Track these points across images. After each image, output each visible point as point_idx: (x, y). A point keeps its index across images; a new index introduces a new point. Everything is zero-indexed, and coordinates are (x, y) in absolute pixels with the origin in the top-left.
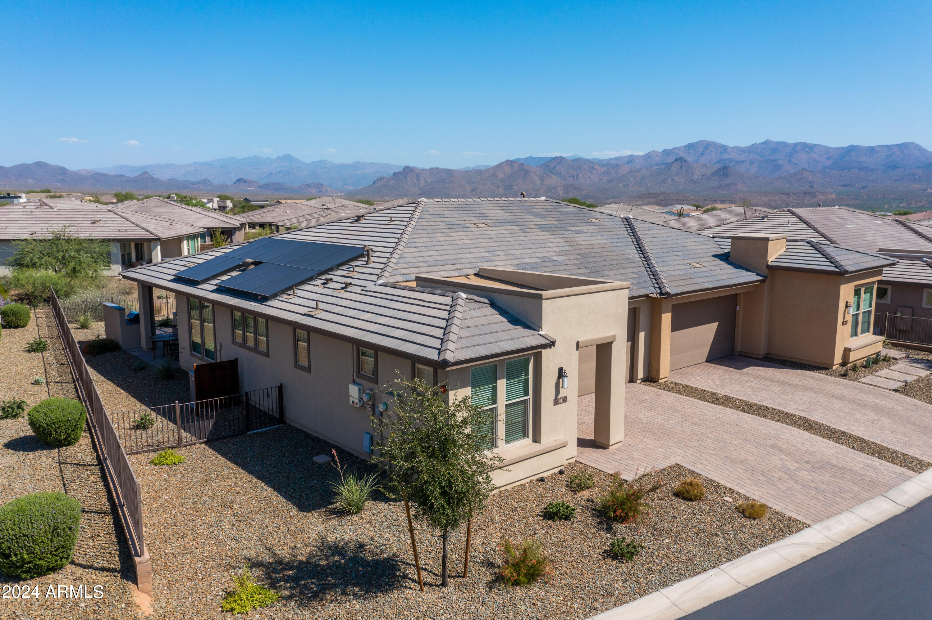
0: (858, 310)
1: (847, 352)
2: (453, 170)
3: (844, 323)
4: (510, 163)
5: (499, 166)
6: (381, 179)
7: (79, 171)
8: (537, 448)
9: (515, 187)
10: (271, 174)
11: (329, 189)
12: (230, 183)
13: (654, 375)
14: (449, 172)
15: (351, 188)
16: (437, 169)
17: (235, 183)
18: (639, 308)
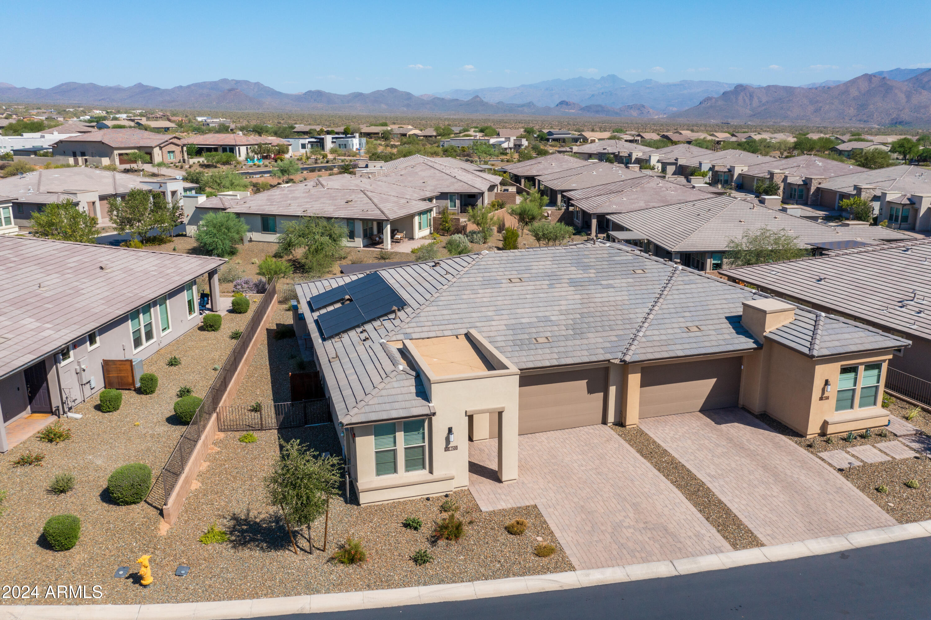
1: (826, 424)
2: (795, 88)
3: (824, 398)
4: (868, 77)
5: (854, 81)
6: (708, 99)
7: (422, 96)
8: (431, 477)
9: (872, 106)
10: (593, 95)
11: (651, 111)
12: (552, 106)
13: (623, 421)
14: (789, 91)
15: (675, 109)
16: (776, 87)
17: (557, 105)
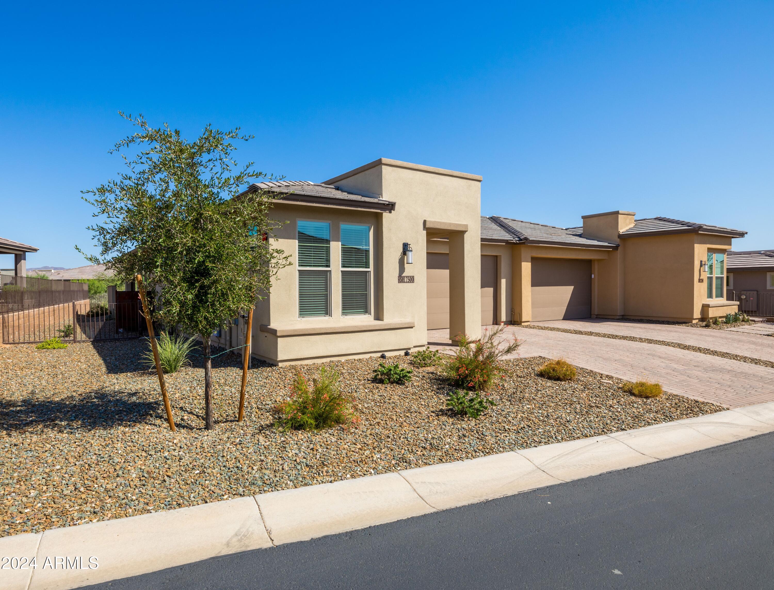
0: (711, 273)
1: (706, 308)
3: (701, 281)
8: (378, 323)
13: (517, 319)
18: (500, 256)
